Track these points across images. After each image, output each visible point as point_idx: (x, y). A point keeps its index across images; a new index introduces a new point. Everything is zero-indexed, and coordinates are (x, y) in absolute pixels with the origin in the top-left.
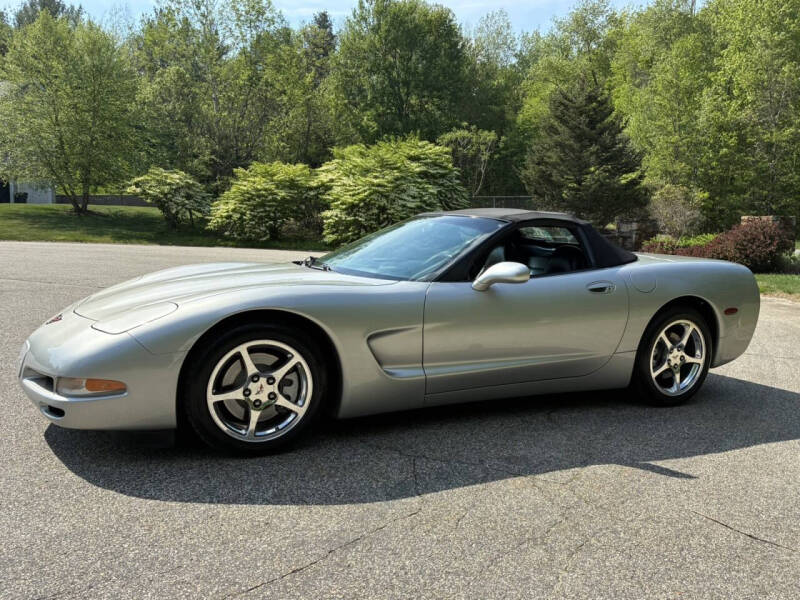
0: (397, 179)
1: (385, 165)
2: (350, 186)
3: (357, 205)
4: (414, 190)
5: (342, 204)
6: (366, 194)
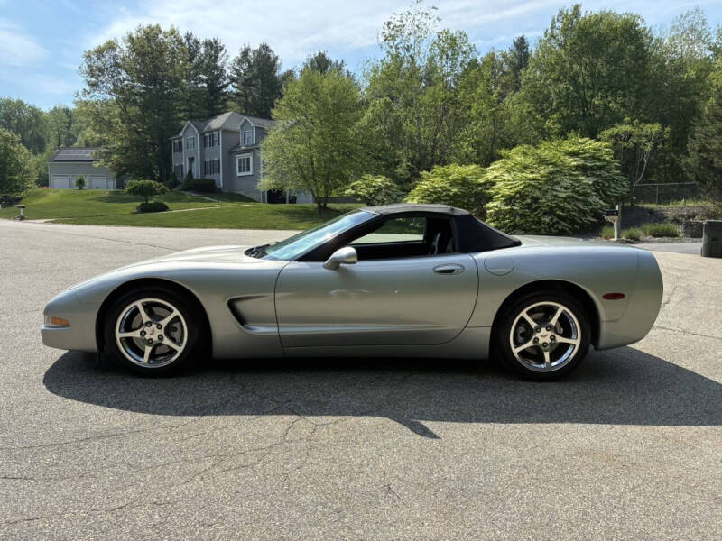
0: (551, 173)
1: (542, 162)
2: (509, 181)
3: (514, 197)
4: (567, 182)
5: (502, 197)
6: (521, 187)
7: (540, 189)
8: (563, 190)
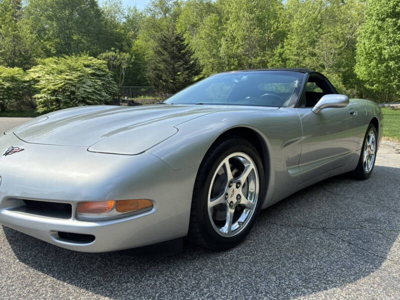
0: (80, 76)
1: (72, 69)
2: (52, 80)
3: (57, 91)
4: (89, 83)
5: (48, 90)
6: (62, 84)
7: (75, 86)
8: (88, 87)
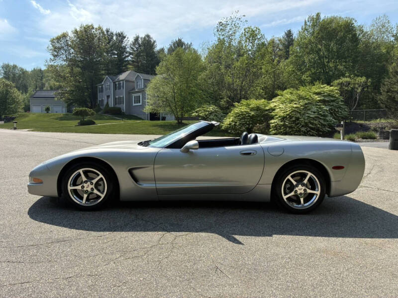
0: (306, 104)
1: (301, 98)
2: (283, 108)
3: (286, 117)
4: (314, 109)
5: (279, 117)
6: (290, 112)
7: (300, 113)
8: (312, 113)
